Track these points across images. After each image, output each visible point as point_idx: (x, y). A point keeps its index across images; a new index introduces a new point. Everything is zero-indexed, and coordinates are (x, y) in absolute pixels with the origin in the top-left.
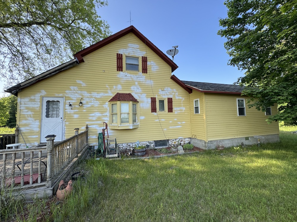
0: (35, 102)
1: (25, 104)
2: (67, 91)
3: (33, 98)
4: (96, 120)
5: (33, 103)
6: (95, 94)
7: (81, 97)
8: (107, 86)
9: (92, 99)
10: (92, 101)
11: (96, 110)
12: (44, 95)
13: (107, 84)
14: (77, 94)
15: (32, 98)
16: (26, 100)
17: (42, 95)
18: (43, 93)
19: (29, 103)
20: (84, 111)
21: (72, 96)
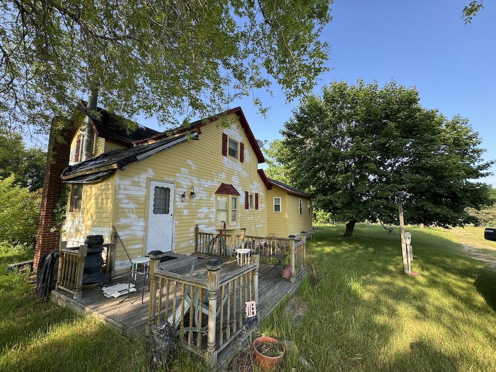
0: (140, 188)
1: (125, 189)
2: (178, 175)
3: (137, 181)
4: (205, 218)
5: (137, 188)
6: (203, 182)
7: (191, 184)
8: (214, 173)
9: (201, 188)
10: (201, 192)
11: (204, 204)
12: (151, 177)
13: (214, 171)
14: (187, 180)
15: (136, 179)
16: (127, 182)
17: (149, 176)
18: (150, 173)
19: (131, 188)
20: (194, 205)
21: (182, 182)
